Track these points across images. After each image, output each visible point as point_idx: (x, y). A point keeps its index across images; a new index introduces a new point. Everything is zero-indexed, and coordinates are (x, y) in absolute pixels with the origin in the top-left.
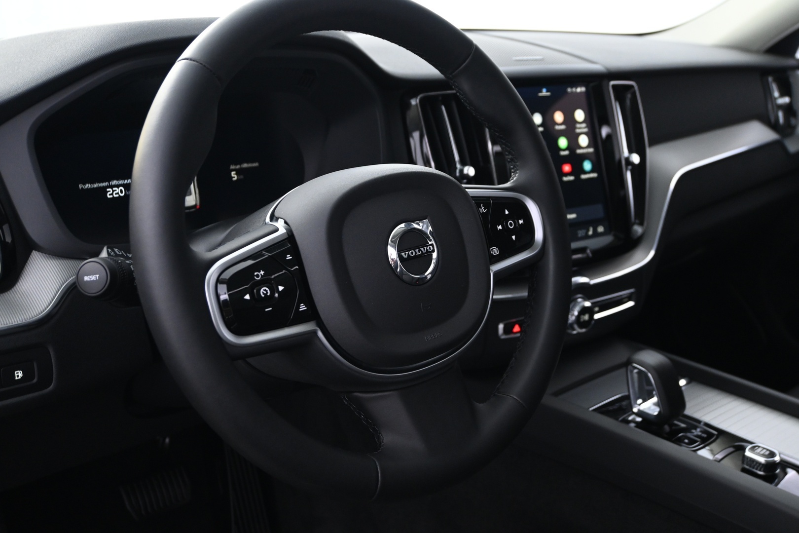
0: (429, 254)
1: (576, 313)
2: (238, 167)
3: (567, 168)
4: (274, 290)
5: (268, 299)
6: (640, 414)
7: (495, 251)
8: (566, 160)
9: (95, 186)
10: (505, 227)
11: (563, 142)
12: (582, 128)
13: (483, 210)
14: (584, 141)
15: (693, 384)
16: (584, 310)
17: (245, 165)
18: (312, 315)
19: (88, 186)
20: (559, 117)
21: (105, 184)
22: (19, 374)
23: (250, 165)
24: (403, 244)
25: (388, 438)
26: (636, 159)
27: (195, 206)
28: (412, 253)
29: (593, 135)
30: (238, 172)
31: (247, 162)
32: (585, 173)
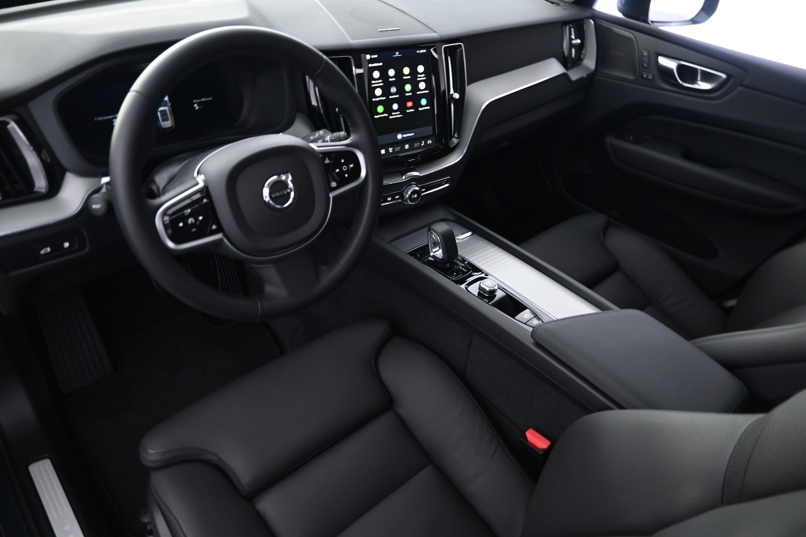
0: (289, 194)
1: (409, 193)
2: (199, 101)
3: (410, 104)
4: (196, 219)
5: (193, 225)
6: (434, 257)
7: (334, 184)
8: (409, 99)
9: (105, 118)
10: (341, 170)
11: (408, 87)
12: (422, 77)
13: (327, 161)
14: (422, 85)
15: (475, 235)
16: (414, 192)
17: (203, 100)
18: (220, 230)
19: (100, 119)
20: (406, 70)
21: (111, 117)
22: (67, 245)
23: (206, 99)
24: (273, 188)
25: (268, 289)
26: (457, 96)
27: (172, 127)
28: (277, 194)
29: (428, 82)
30: (199, 104)
31: (205, 98)
32: (422, 106)
